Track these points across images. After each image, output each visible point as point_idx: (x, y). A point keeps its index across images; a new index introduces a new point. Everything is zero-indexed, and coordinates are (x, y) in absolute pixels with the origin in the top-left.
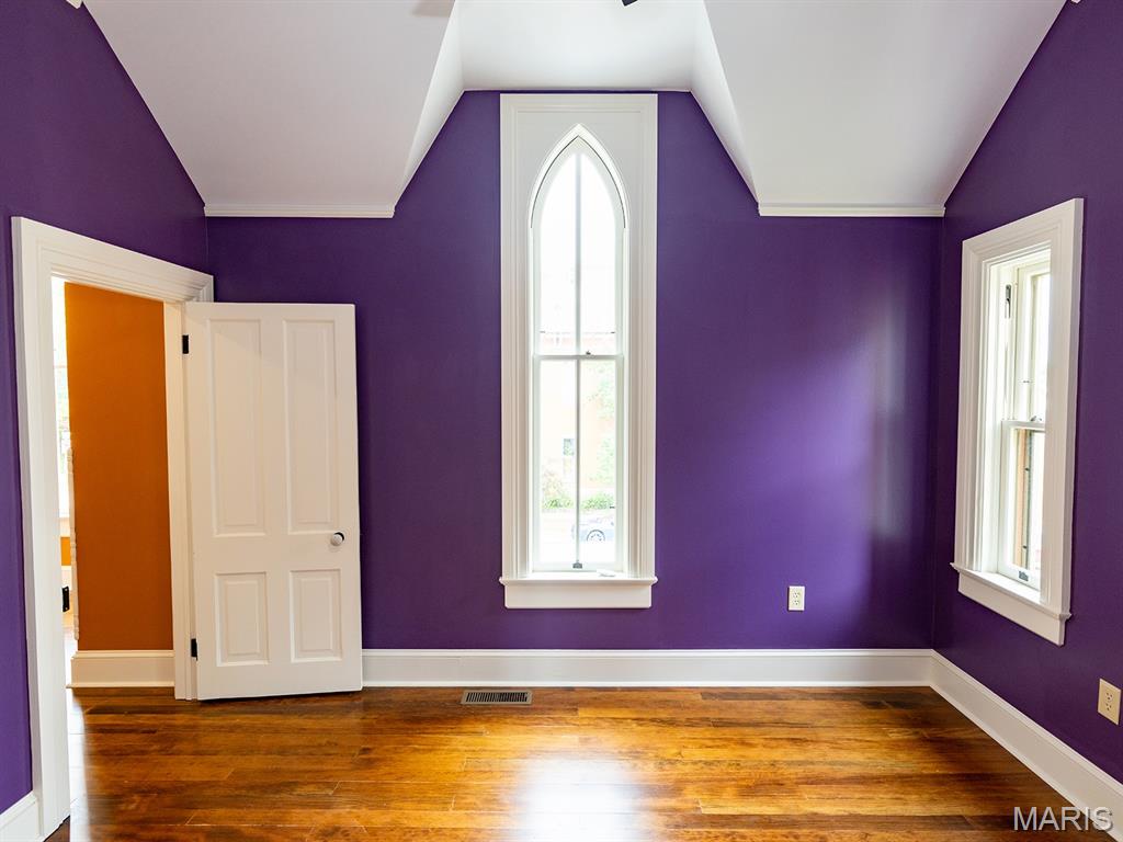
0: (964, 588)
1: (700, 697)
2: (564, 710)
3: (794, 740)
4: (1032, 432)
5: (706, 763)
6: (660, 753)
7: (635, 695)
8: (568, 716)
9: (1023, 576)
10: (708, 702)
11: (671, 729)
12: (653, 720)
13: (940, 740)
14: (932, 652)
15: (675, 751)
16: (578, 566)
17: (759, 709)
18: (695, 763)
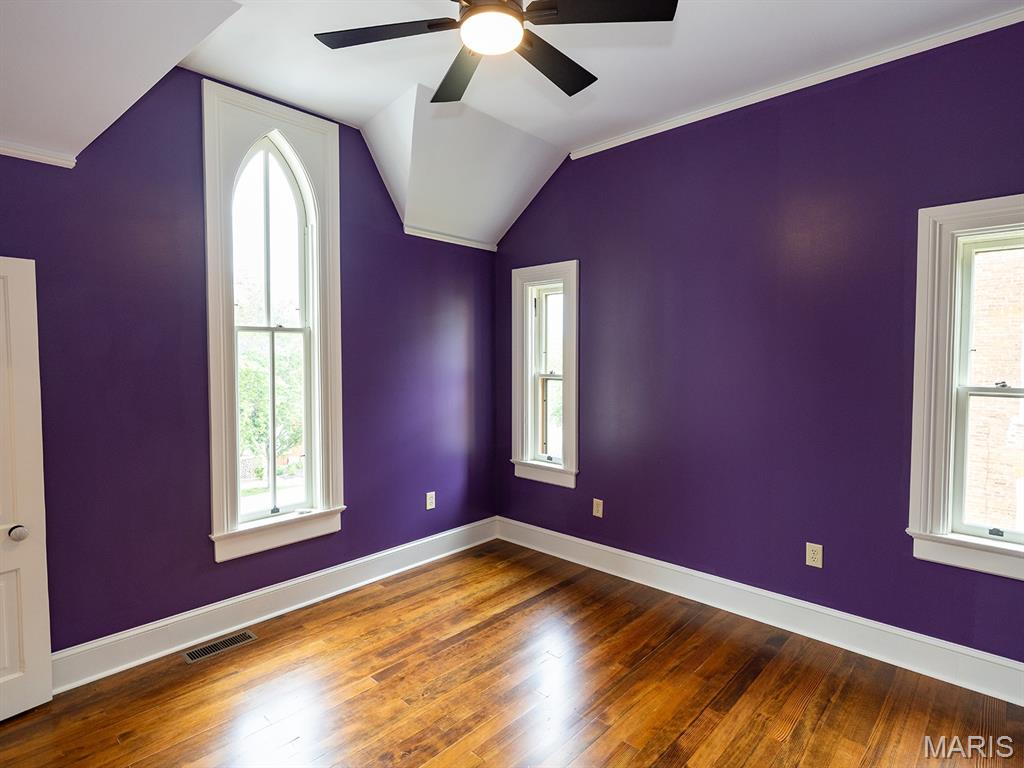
0: (519, 473)
1: (381, 587)
2: (292, 630)
3: (457, 587)
4: (547, 379)
5: (420, 618)
6: (387, 624)
7: (336, 602)
8: (300, 633)
9: (550, 458)
10: (390, 588)
11: (380, 610)
12: (364, 610)
13: (518, 562)
14: (497, 517)
15: (396, 620)
16: (275, 511)
17: (423, 581)
18: (414, 621)
